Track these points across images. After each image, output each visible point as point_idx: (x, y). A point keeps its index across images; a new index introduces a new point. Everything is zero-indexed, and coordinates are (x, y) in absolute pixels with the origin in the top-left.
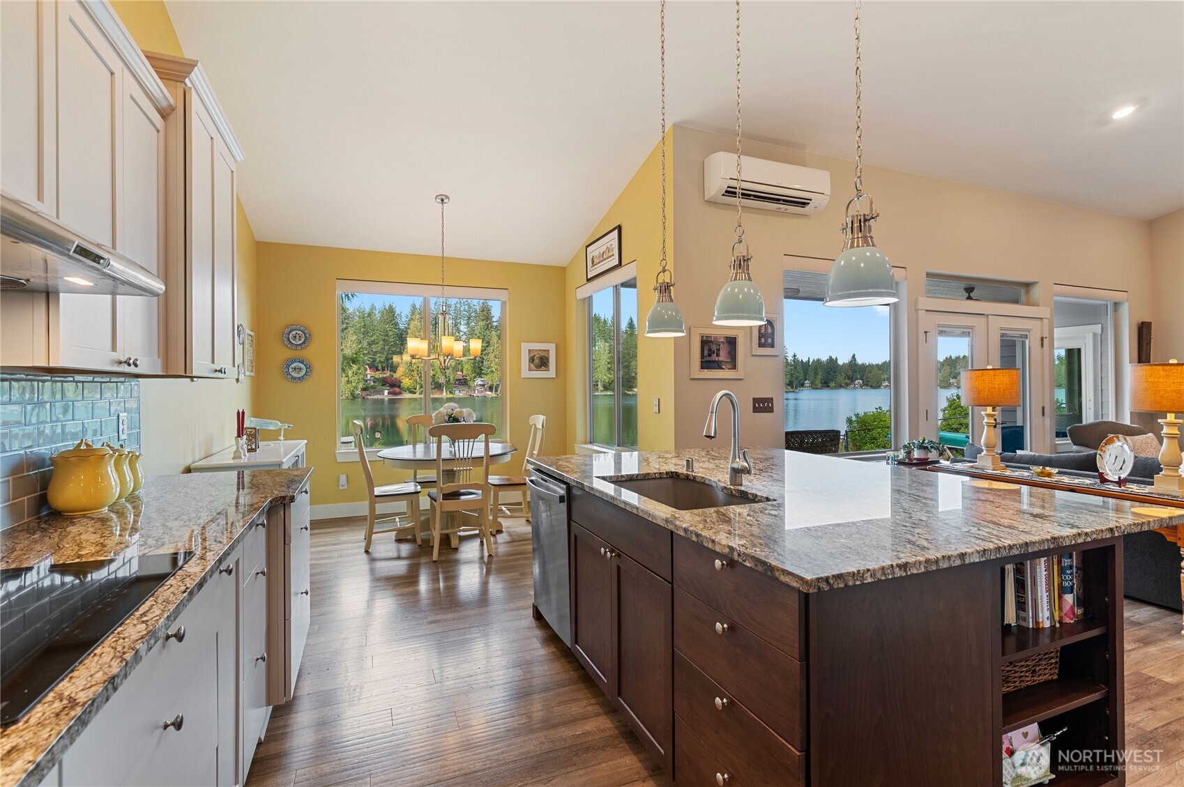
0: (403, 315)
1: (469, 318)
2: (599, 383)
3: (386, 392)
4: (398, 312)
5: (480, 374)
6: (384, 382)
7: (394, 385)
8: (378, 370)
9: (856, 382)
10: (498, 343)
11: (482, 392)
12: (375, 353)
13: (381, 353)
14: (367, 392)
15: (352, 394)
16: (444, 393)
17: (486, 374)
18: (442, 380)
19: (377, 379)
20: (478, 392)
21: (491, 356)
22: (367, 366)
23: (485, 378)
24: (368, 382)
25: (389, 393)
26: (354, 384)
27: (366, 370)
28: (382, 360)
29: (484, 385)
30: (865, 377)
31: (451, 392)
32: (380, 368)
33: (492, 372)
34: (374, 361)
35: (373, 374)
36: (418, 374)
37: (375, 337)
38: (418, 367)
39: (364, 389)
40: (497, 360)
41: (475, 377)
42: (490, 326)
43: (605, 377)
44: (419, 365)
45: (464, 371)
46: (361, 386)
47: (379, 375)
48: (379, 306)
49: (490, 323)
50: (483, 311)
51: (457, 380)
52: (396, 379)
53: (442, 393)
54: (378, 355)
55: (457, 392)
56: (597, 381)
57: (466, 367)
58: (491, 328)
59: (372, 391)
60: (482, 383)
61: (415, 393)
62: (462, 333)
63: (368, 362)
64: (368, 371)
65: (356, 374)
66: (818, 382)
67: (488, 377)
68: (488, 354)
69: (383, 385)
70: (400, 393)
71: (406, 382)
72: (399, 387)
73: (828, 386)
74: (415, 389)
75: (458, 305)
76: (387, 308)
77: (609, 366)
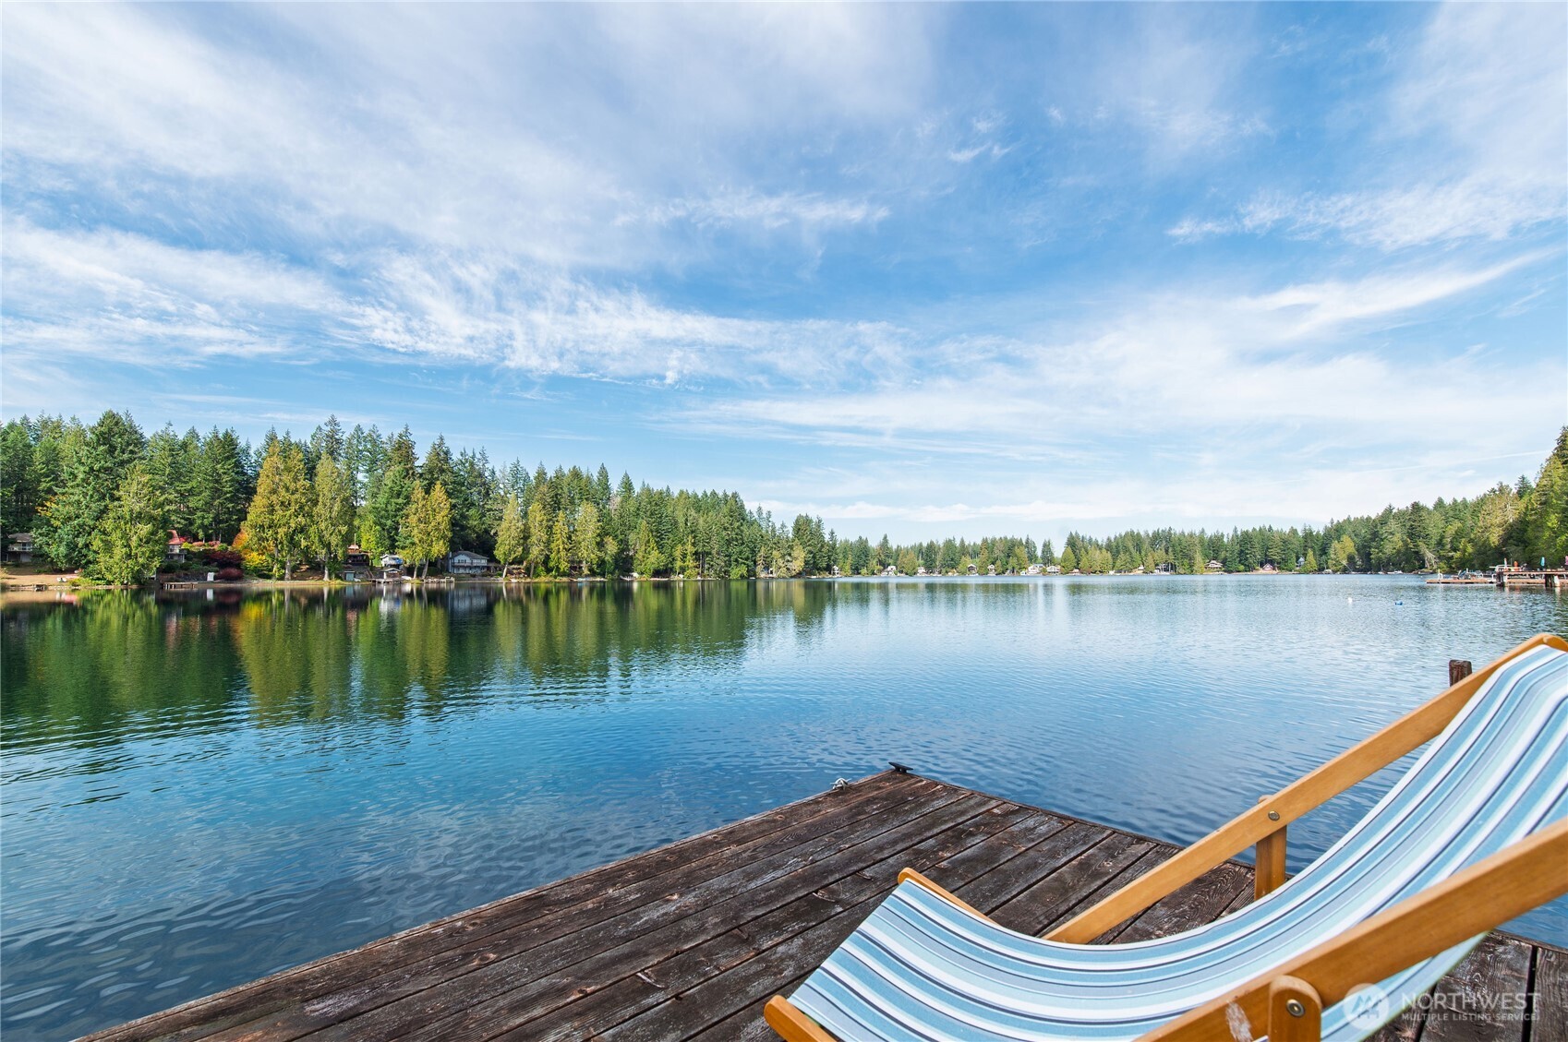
0: (252, 452)
1: (374, 462)
2: (584, 564)
3: (210, 577)
4: (242, 443)
5: (392, 548)
6: (208, 559)
7: (230, 566)
8: (196, 538)
9: (889, 568)
10: (424, 499)
11: (394, 576)
12: (192, 511)
13: (204, 511)
14: (169, 576)
15: (137, 577)
16: (326, 578)
17: (403, 548)
18: (322, 554)
19: (194, 553)
20: (388, 576)
21: (413, 519)
22: (174, 532)
23: (401, 555)
24: (176, 558)
25: (215, 578)
26: (141, 560)
27: (170, 536)
28: (206, 522)
29: (397, 566)
30: (899, 562)
31: (338, 577)
32: (201, 534)
33: (413, 544)
34: (191, 523)
35: (186, 545)
36: (277, 546)
37: (194, 483)
38: (277, 533)
39: (160, 571)
40: (422, 525)
41: (382, 553)
42: (411, 472)
43: (592, 555)
44: (279, 530)
45: (364, 544)
46: (156, 563)
47: (197, 547)
48: (205, 433)
49: (411, 468)
50: (399, 448)
51: (350, 556)
52: (232, 553)
53: (322, 579)
54: (199, 514)
55: (350, 576)
56: (581, 562)
57: (365, 537)
58: (413, 474)
59: (182, 574)
60: (393, 562)
61: (269, 577)
62: (359, 485)
63: (177, 526)
64: (177, 540)
65: (147, 542)
66: (847, 567)
67: (405, 552)
68: (407, 516)
69: (205, 564)
70: (239, 578)
71: (254, 559)
72: (238, 566)
73: (860, 574)
74: (271, 570)
75: (355, 442)
76: (221, 436)
77: (598, 539)
